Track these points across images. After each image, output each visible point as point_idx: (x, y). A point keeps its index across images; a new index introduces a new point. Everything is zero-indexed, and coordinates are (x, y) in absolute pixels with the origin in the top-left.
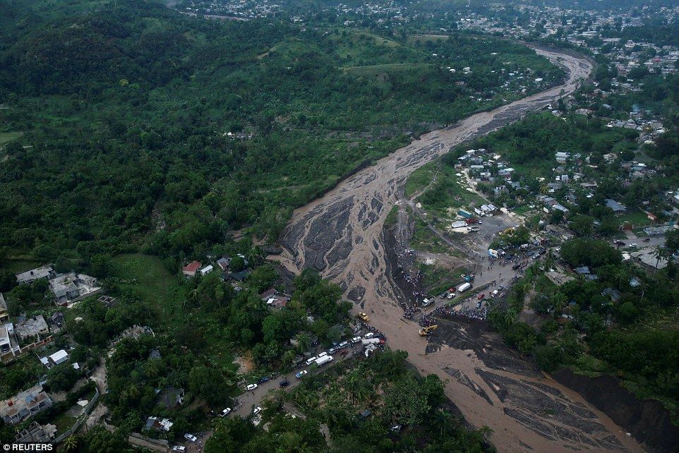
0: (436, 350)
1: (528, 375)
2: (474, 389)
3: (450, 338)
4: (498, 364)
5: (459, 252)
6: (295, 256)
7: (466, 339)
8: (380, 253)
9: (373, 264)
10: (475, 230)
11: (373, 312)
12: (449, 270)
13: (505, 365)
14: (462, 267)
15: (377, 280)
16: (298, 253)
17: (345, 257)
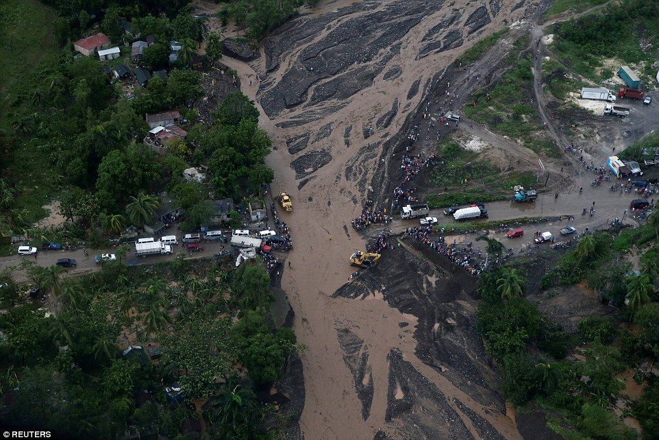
0: (356, 296)
1: (477, 397)
2: (359, 381)
3: (397, 284)
4: (438, 358)
5: (550, 144)
6: (270, 71)
7: (422, 296)
8: (408, 105)
9: (379, 122)
10: (619, 112)
11: (310, 199)
12: (499, 171)
13: (450, 364)
14: (531, 172)
15: (362, 150)
16: (277, 67)
17: (346, 96)
